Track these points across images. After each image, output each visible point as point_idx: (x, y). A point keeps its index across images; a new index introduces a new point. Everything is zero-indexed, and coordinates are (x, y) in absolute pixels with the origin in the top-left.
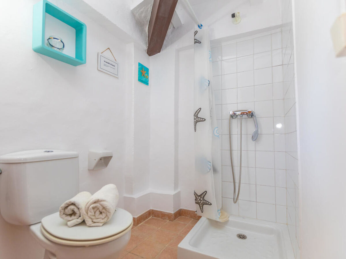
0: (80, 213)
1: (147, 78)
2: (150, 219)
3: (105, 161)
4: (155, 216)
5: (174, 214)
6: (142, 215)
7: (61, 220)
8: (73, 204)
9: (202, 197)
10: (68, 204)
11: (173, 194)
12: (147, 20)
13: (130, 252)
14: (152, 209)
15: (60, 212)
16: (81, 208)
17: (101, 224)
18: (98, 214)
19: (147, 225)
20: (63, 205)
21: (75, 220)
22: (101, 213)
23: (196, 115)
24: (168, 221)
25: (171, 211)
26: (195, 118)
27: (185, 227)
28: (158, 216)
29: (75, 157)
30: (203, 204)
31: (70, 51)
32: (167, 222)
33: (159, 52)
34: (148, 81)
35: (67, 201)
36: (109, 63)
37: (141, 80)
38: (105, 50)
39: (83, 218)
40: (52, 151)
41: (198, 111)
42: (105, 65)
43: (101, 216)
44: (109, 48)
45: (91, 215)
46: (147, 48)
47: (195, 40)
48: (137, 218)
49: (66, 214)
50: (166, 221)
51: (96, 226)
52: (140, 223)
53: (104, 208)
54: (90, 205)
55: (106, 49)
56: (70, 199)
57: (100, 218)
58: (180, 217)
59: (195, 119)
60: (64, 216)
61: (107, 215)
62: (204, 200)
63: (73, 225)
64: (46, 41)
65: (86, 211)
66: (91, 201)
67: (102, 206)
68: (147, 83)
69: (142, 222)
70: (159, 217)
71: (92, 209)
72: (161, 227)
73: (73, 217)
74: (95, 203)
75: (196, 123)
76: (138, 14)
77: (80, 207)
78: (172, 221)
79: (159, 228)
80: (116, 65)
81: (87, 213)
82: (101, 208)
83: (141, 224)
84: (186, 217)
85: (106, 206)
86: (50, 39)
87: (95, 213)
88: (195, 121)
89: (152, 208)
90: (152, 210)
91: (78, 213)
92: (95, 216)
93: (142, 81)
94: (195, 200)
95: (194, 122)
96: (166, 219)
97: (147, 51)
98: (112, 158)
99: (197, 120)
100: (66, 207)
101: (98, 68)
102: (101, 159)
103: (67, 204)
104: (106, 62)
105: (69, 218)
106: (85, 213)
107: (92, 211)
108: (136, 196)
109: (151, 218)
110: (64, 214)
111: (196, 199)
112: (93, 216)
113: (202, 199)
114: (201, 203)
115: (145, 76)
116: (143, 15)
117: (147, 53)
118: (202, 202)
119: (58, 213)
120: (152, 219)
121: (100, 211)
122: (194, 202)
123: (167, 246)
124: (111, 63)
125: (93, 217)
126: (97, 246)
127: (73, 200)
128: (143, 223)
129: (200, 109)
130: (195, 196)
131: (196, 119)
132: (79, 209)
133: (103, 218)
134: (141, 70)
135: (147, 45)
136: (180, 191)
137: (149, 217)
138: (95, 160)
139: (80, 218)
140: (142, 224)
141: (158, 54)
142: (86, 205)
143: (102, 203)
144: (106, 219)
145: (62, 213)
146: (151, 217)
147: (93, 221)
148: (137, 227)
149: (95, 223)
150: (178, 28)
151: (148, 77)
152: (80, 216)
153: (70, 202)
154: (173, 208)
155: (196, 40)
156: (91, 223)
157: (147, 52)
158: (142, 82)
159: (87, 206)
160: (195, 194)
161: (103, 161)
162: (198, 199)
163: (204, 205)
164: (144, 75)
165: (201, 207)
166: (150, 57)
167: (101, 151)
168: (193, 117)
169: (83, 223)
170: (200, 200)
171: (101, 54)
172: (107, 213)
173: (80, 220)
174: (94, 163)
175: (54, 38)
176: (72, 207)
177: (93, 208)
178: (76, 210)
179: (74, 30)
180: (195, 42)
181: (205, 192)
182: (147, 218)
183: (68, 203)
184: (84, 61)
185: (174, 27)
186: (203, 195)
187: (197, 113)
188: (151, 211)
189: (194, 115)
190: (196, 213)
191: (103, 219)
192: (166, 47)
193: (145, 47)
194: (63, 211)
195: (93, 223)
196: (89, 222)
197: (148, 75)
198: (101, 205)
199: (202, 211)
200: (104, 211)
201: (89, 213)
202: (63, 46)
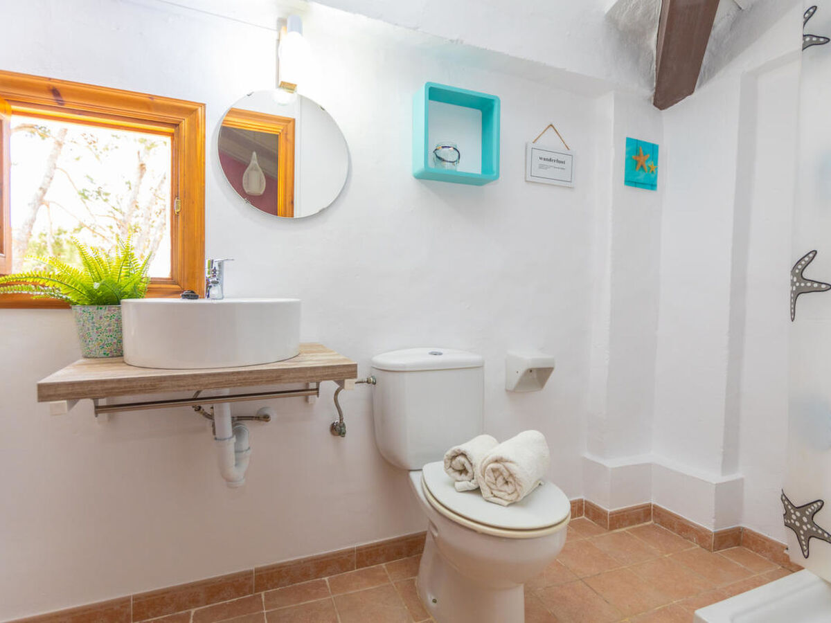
0: (474, 473)
1: (653, 172)
2: (648, 526)
3: (538, 376)
4: (662, 524)
5: (717, 534)
6: (624, 511)
7: (447, 475)
8: (463, 455)
9: (807, 513)
10: (457, 453)
11: (715, 483)
12: (652, 18)
13: (581, 579)
14: (657, 504)
15: (445, 462)
16: (475, 466)
17: (506, 503)
18: (501, 484)
19: (635, 536)
20: (449, 453)
21: (465, 483)
22: (507, 482)
23: (799, 270)
24: (698, 546)
25: (709, 523)
26: (795, 279)
27: (747, 579)
28: (671, 527)
29: (479, 367)
30: (810, 536)
31: (471, 164)
32: (693, 548)
33: (691, 92)
34: (656, 177)
35: (456, 448)
36: (550, 160)
37: (635, 181)
38: (543, 133)
39: (477, 481)
40: (440, 354)
41: (807, 259)
42: (541, 167)
43: (505, 488)
44: (551, 125)
45: (489, 482)
46: (654, 91)
47: (804, 39)
48: (611, 514)
49: (453, 469)
50: (692, 546)
51: (498, 504)
52: (620, 528)
53: (511, 475)
54: (489, 464)
55: (547, 127)
56: (460, 444)
57: (505, 491)
58: (735, 547)
59: (793, 284)
60: (451, 470)
61: (516, 490)
62: (814, 524)
63: (463, 490)
64: (432, 156)
65: (481, 472)
66: (490, 458)
67: (508, 471)
68: (652, 185)
69: (625, 526)
70: (673, 528)
71: (491, 471)
72: (671, 554)
73: (463, 476)
74: (496, 461)
75: (796, 294)
76: (624, 15)
77: (473, 462)
78: (709, 550)
79: (667, 556)
80: (567, 159)
81: (484, 476)
82: (506, 474)
83: (623, 529)
84: (758, 554)
85: (515, 472)
86: (437, 151)
87: (496, 480)
88: (794, 289)
89: (653, 501)
90: (655, 507)
91: (470, 471)
92: (495, 484)
93: (636, 183)
94: (784, 515)
95: (792, 292)
96: (691, 540)
97: (653, 98)
98: (554, 372)
99: (800, 285)
100: (454, 457)
101: (525, 178)
102: (531, 371)
103: (454, 451)
104: (544, 159)
105: (457, 475)
106: (480, 475)
107: (491, 474)
108: (612, 463)
109: (652, 524)
110: (450, 467)
111: (787, 515)
112: (494, 484)
113: (805, 519)
114: (803, 530)
115: (647, 168)
116: (639, 12)
117: (654, 104)
118: (804, 527)
119: (442, 463)
120: (653, 526)
121: (504, 479)
122: (781, 521)
123: (674, 602)
124: (554, 157)
125: (493, 487)
126: (505, 540)
127: (464, 447)
128: (628, 530)
129: (811, 255)
130: (785, 505)
131: (798, 284)
132: (471, 464)
133: (510, 492)
134: (634, 156)
135: (652, 85)
136: (742, 480)
137: (645, 521)
138: (517, 372)
139: (473, 481)
140: (624, 532)
141: (688, 98)
142: (483, 462)
143: (508, 465)
144: (515, 496)
145: (448, 464)
146: (652, 522)
147: (492, 493)
148: (610, 533)
149: (495, 496)
150: (752, 6)
151: (657, 169)
152: (473, 479)
153: (459, 450)
154: (714, 518)
155: (808, 39)
156: (490, 495)
157: (653, 102)
158: (636, 186)
159: (483, 465)
160: (785, 499)
161: (535, 375)
162: (794, 517)
163: (812, 539)
164: (642, 166)
165: (804, 543)
166: (663, 111)
167: (529, 355)
168: (789, 277)
169: (477, 491)
170: (799, 519)
171: (534, 146)
172: (517, 485)
173: (472, 485)
174: (515, 379)
175: (443, 147)
176: (461, 459)
177: (494, 471)
178: (467, 466)
179: (479, 113)
180: (803, 45)
181: (819, 504)
182: (639, 520)
183: (456, 451)
184: (495, 174)
185: (740, 8)
186: (810, 510)
187: (800, 267)
188: (652, 507)
189: (793, 272)
190: (785, 552)
191: (509, 494)
192: (712, 73)
193: (649, 93)
194: (449, 462)
195: (491, 495)
196: (486, 491)
197: (656, 163)
198: (506, 468)
199: (806, 554)
200: (510, 480)
201: (487, 477)
202: (457, 157)
